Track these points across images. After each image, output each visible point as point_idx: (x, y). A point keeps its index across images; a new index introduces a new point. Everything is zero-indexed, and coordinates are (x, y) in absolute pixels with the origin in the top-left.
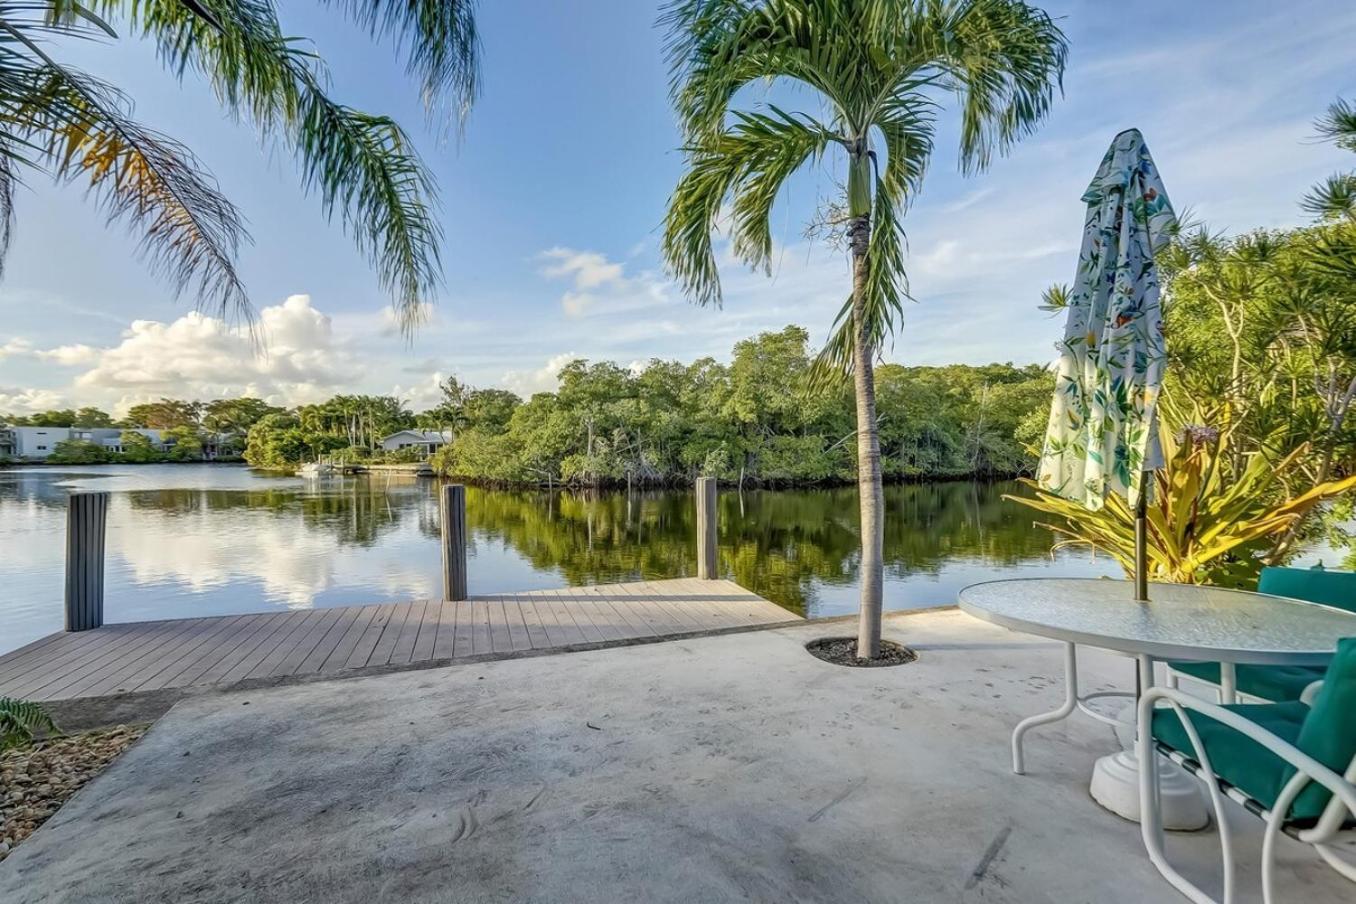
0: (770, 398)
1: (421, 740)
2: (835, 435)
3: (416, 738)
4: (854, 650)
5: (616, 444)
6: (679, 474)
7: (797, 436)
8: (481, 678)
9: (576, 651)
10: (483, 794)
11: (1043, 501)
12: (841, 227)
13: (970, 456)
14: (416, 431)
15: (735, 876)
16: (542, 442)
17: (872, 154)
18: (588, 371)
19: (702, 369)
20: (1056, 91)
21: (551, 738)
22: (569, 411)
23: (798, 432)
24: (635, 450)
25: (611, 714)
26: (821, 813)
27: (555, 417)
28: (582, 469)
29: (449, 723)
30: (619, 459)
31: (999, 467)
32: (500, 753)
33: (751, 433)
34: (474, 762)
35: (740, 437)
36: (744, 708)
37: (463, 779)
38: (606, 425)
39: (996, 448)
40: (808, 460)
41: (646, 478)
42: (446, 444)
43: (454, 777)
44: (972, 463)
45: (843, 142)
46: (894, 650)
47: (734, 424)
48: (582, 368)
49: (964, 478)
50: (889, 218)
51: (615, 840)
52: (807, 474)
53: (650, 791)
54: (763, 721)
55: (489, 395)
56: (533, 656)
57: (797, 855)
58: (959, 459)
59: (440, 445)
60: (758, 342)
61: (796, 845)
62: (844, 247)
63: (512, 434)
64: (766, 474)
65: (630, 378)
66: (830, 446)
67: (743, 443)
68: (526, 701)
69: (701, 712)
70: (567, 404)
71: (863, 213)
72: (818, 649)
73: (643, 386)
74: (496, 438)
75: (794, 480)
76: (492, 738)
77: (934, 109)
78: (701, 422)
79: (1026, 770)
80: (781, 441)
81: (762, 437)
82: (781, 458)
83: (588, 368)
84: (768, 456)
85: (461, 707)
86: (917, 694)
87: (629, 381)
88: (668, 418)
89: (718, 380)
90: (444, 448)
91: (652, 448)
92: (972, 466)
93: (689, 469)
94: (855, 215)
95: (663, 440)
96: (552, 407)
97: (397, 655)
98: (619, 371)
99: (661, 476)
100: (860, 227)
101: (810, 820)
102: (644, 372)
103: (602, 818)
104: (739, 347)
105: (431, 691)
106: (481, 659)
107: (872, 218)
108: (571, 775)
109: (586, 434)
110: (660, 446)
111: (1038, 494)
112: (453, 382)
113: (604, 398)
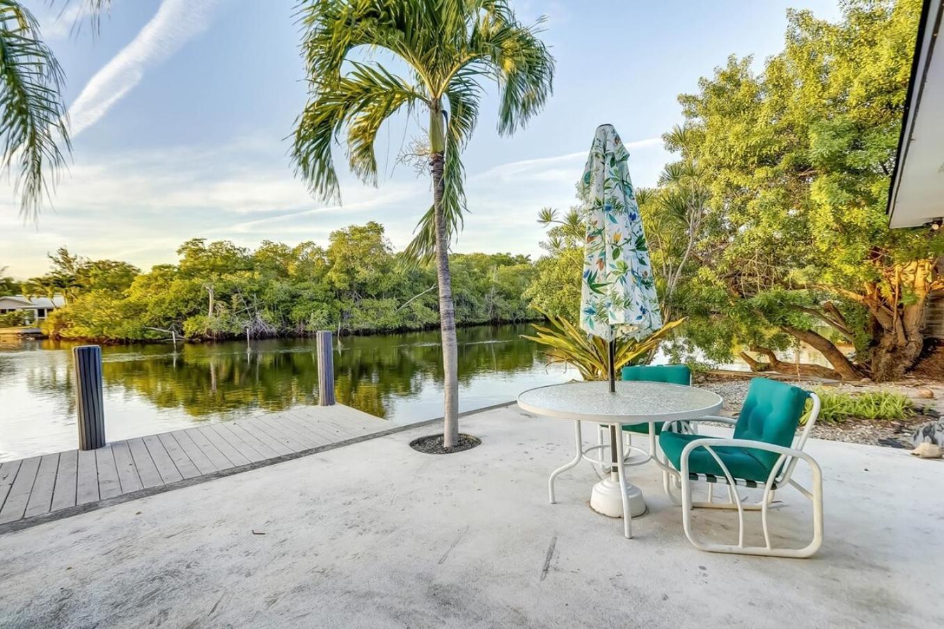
0: (358, 272)
1: (84, 582)
2: (404, 298)
3: (77, 582)
4: (441, 442)
5: (234, 306)
6: (289, 328)
7: (378, 299)
8: (139, 513)
9: (227, 475)
10: (164, 613)
11: (541, 337)
12: (425, 159)
13: (487, 310)
14: (22, 298)
15: (397, 617)
16: (164, 307)
17: (444, 112)
18: (207, 248)
19: (306, 250)
20: (548, 92)
21: (221, 550)
22: (190, 280)
23: (379, 296)
24: (252, 311)
25: (271, 520)
26: (445, 556)
27: (176, 283)
28: (204, 327)
29: (112, 559)
30: (237, 318)
31: (504, 318)
32: (174, 574)
33: (344, 298)
34: (151, 587)
35: (336, 300)
36: (376, 495)
37: (140, 606)
38: (226, 292)
39: (501, 305)
40: (386, 315)
41: (262, 333)
42: (58, 308)
43: (130, 606)
44: (489, 315)
45: (426, 101)
46: (466, 439)
47: (331, 290)
48: (200, 245)
49: (484, 324)
50: (455, 157)
51: (297, 617)
52: (386, 325)
53: (319, 572)
54: (392, 501)
55: (104, 266)
56: (186, 486)
57: (437, 589)
58: (481, 313)
59: (50, 310)
60: (348, 233)
61: (434, 582)
62: (427, 172)
63: (132, 299)
64: (356, 326)
65: (245, 254)
66: (400, 306)
67: (339, 304)
68: (189, 525)
69: (344, 504)
70: (188, 273)
71: (440, 151)
72: (417, 445)
73: (256, 262)
74: (115, 302)
75: (377, 330)
76: (162, 564)
77: (479, 89)
78: (306, 289)
79: (556, 501)
80: (367, 302)
81: (353, 300)
82: (367, 314)
83: (207, 245)
84: (357, 313)
85: (122, 542)
86: (487, 465)
87: (245, 257)
88: (279, 288)
89: (318, 259)
90: (55, 312)
91: (266, 309)
92: (489, 317)
93: (297, 324)
94: (435, 152)
95: (276, 303)
96: (173, 276)
97: (30, 509)
98: (235, 249)
99: (274, 330)
100: (438, 160)
101: (439, 563)
102: (257, 250)
103: (282, 603)
104: (333, 235)
105: (85, 534)
106: (132, 497)
107: (445, 155)
108: (246, 576)
109: (208, 299)
110: (273, 308)
111: (538, 333)
112: (64, 253)
113: (222, 270)
